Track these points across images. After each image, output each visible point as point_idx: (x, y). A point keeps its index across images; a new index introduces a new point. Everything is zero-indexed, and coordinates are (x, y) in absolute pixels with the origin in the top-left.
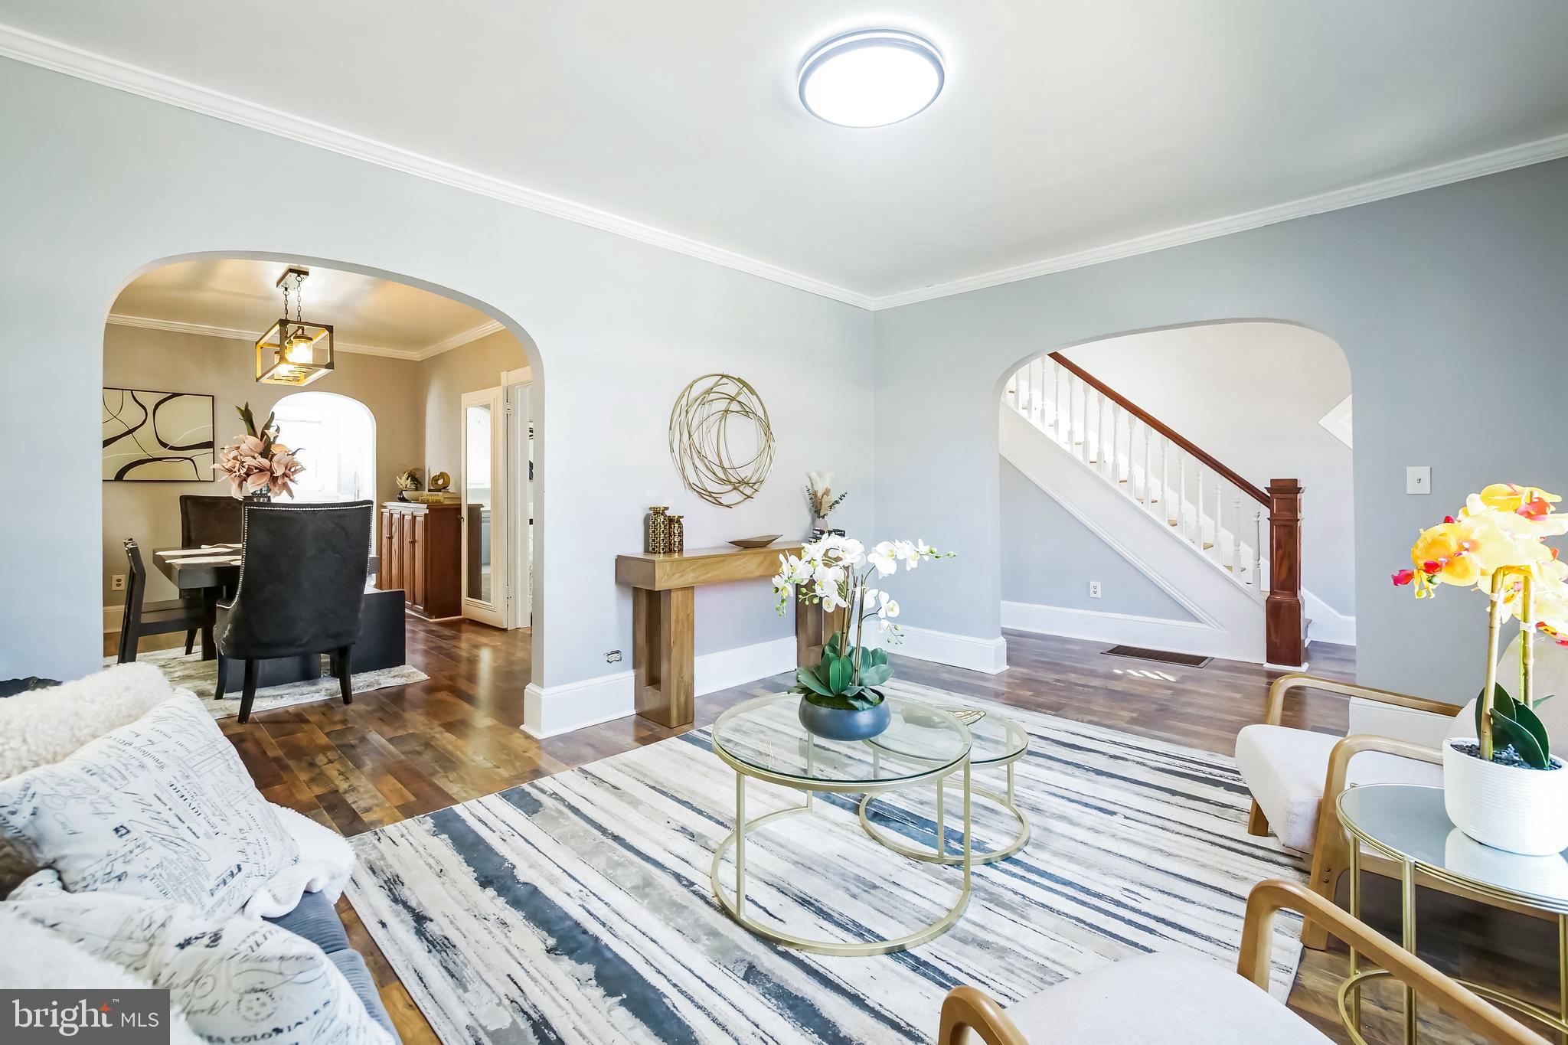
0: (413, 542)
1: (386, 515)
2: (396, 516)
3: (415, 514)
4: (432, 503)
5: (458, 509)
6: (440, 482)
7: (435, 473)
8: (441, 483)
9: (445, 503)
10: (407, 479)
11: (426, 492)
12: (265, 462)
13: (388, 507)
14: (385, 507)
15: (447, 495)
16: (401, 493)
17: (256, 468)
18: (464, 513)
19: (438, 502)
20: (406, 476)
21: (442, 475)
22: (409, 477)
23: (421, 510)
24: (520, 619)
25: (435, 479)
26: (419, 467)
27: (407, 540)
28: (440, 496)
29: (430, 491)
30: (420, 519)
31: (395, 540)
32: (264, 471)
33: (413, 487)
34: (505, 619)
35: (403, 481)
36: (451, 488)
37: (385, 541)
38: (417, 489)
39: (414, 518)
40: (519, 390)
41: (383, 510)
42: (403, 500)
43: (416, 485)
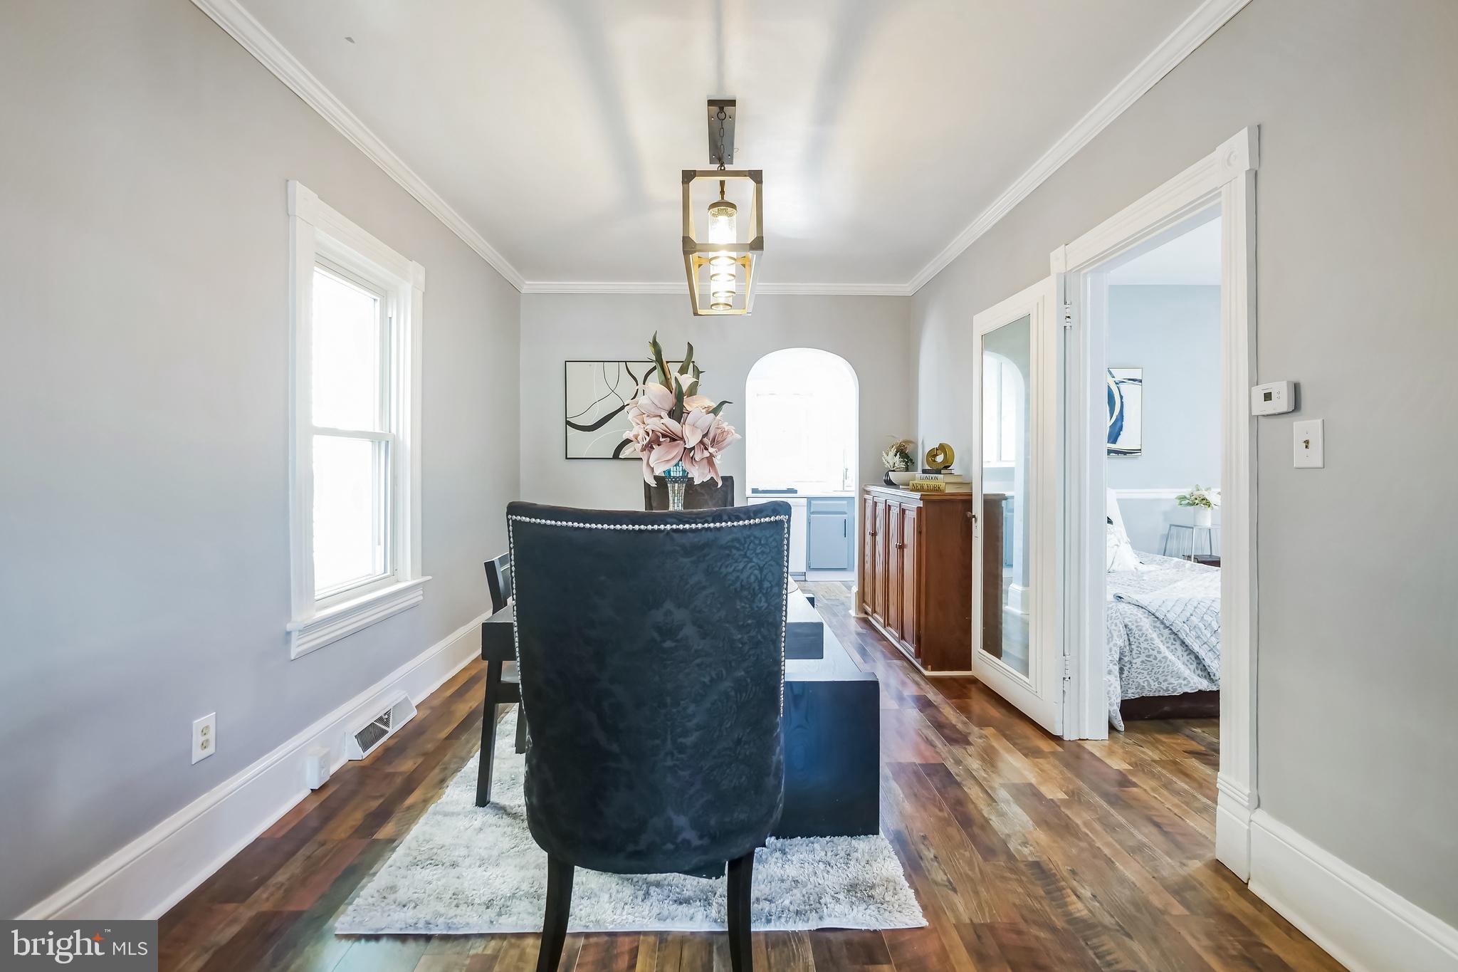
0: (901, 547)
1: (869, 504)
2: (881, 507)
3: (904, 506)
4: (928, 491)
5: (967, 502)
6: (940, 458)
7: (931, 444)
8: (941, 461)
9: (947, 491)
10: (896, 455)
11: (919, 474)
12: (673, 425)
13: (873, 494)
14: (868, 492)
15: (950, 479)
16: (887, 475)
17: (664, 436)
18: (978, 509)
19: (937, 489)
20: (894, 450)
21: (942, 448)
22: (897, 452)
23: (913, 502)
24: (1087, 723)
25: (932, 454)
26: (912, 439)
27: (894, 542)
28: (941, 480)
29: (924, 471)
30: (911, 515)
31: (880, 538)
32: (675, 440)
33: (903, 465)
34: (1058, 718)
35: (892, 459)
36: (956, 468)
37: (868, 538)
38: (907, 469)
39: (903, 511)
40: (1089, 279)
41: (867, 496)
42: (889, 483)
43: (907, 463)
